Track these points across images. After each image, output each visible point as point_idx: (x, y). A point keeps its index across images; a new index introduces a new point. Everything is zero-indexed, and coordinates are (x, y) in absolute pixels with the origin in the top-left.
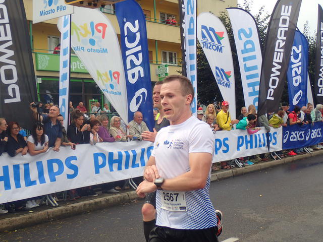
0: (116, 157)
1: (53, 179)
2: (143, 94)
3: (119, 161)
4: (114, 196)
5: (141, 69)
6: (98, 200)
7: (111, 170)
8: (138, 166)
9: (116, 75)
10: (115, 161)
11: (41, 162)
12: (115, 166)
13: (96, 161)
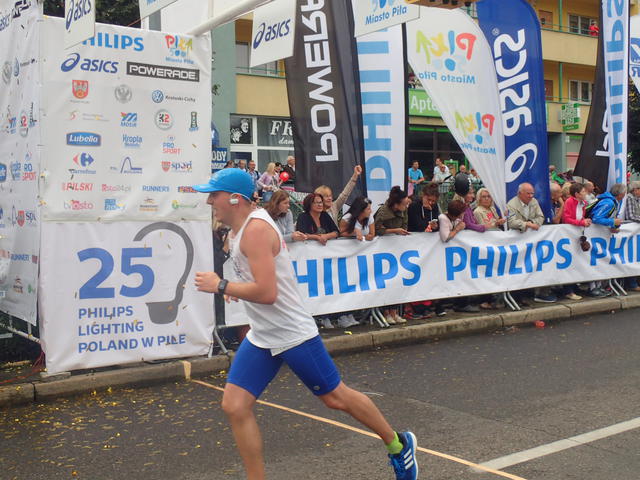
0: (483, 255)
1: (381, 286)
2: (530, 152)
3: (489, 262)
4: (478, 318)
5: (527, 112)
7: (474, 275)
8: (519, 271)
9: (487, 121)
10: (482, 262)
11: (365, 256)
12: (481, 269)
13: (449, 259)
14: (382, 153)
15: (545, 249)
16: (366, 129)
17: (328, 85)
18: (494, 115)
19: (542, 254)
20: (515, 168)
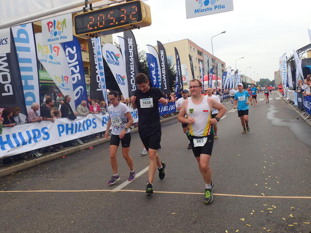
0: (70, 126)
1: (36, 141)
2: (81, 89)
3: (72, 129)
5: (79, 75)
6: (62, 151)
7: (67, 133)
8: (81, 131)
9: (66, 78)
10: (70, 129)
11: (28, 131)
12: (70, 131)
13: (59, 129)
14: (31, 91)
15: (89, 122)
16: (23, 81)
17: (6, 64)
18: (68, 76)
19: (88, 124)
20: (77, 95)
